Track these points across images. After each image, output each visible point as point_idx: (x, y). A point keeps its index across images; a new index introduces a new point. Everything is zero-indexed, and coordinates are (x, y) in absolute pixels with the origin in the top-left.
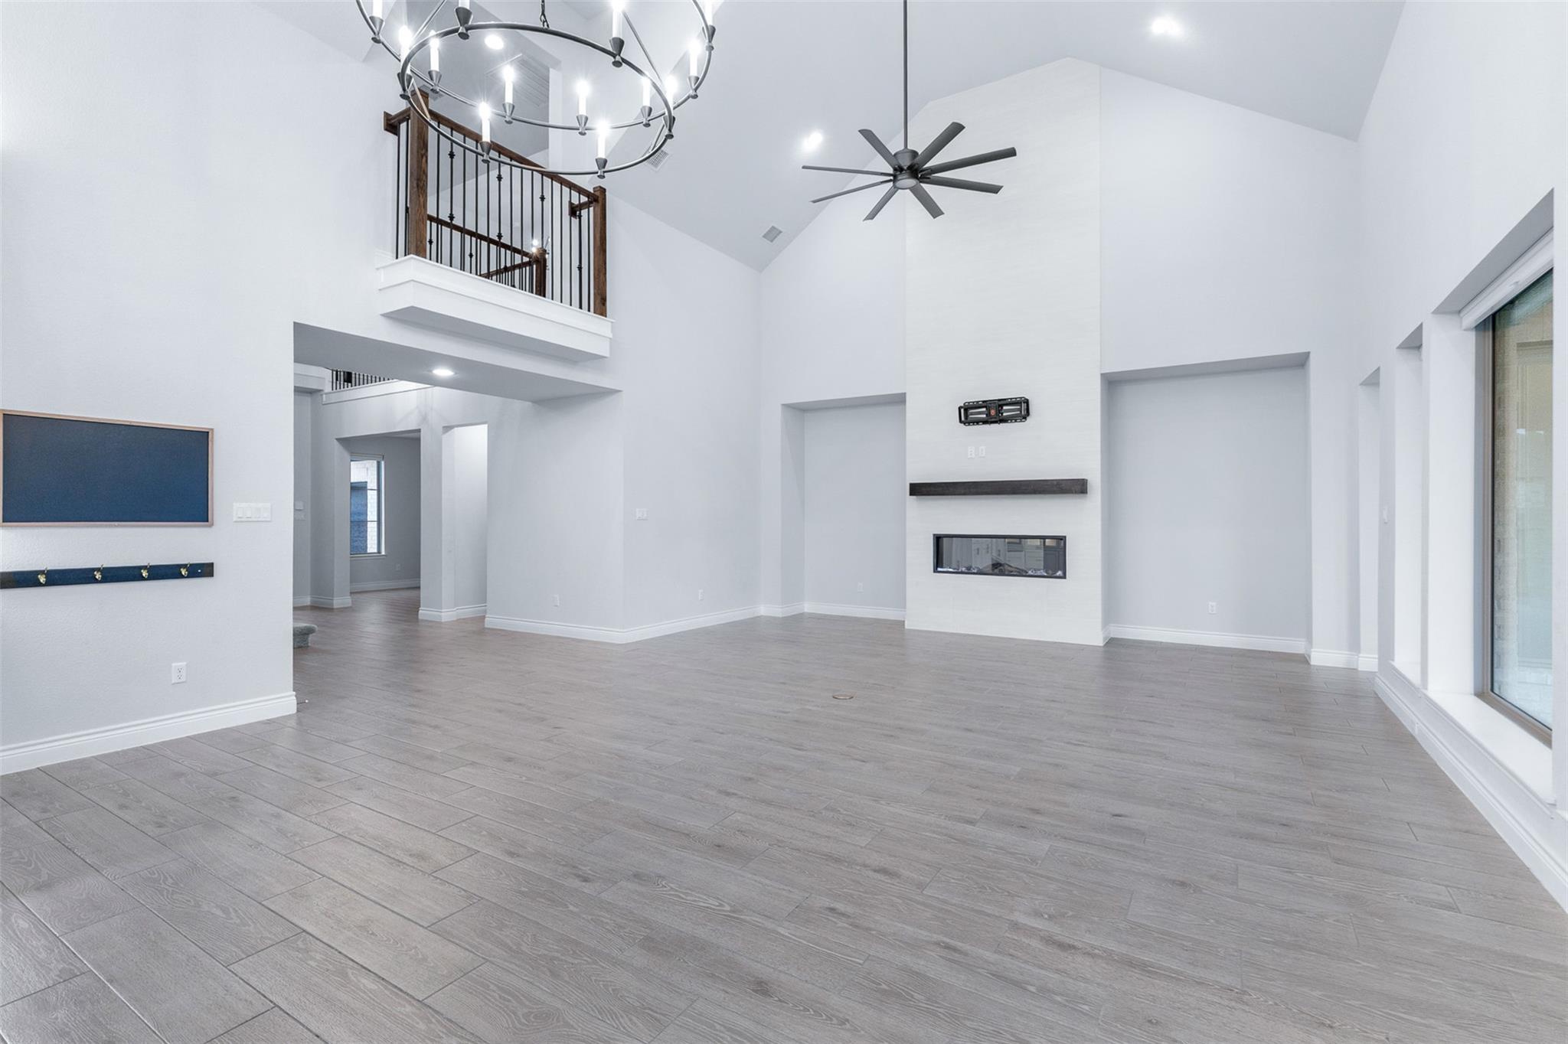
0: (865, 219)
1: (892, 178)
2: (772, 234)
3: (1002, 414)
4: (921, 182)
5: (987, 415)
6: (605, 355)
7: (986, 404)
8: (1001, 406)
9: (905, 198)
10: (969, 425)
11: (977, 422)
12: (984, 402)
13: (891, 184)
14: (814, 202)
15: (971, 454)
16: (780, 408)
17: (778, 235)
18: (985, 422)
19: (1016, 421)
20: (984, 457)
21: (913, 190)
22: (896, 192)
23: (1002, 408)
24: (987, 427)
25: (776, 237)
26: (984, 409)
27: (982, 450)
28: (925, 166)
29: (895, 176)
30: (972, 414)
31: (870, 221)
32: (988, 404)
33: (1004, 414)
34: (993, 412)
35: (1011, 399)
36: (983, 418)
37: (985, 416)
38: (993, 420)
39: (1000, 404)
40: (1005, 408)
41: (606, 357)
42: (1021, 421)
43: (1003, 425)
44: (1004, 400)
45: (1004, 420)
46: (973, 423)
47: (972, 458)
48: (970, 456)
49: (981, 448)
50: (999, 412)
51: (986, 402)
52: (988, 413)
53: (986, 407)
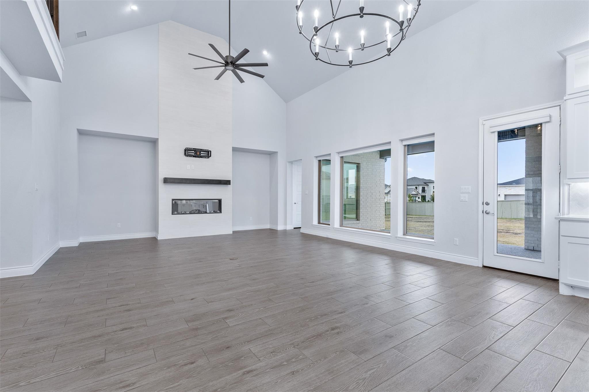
0: (215, 80)
1: (224, 65)
4: (235, 68)
5: (195, 154)
7: (195, 150)
9: (229, 74)
10: (187, 156)
11: (191, 156)
12: (193, 149)
13: (224, 67)
14: (195, 69)
18: (194, 156)
19: (205, 158)
20: (193, 170)
21: (232, 71)
22: (226, 71)
24: (194, 158)
26: (194, 152)
27: (193, 167)
28: (236, 63)
29: (225, 65)
30: (189, 152)
31: (217, 80)
33: (201, 155)
34: (198, 153)
35: (204, 150)
37: (194, 154)
38: (198, 156)
40: (201, 152)
42: (208, 158)
43: (201, 159)
44: (202, 149)
45: (201, 157)
46: (189, 156)
47: (188, 170)
48: (188, 169)
49: (192, 166)
50: (199, 153)
51: (195, 149)
52: (196, 153)
53: (195, 151)
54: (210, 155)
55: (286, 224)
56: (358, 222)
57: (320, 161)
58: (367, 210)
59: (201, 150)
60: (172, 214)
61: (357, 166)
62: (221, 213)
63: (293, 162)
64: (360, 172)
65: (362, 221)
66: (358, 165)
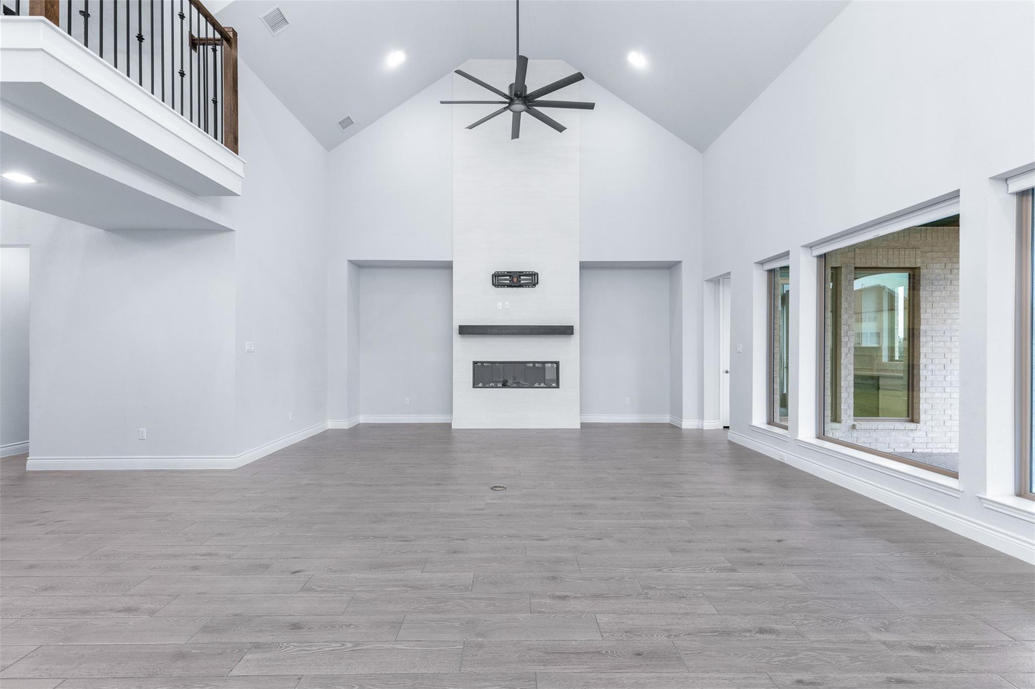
0: (467, 128)
2: (346, 123)
3: (520, 281)
5: (510, 281)
6: (239, 194)
7: (510, 274)
8: (520, 276)
10: (498, 287)
11: (503, 286)
12: (508, 272)
15: (499, 307)
16: (346, 262)
17: (350, 124)
18: (509, 286)
19: (529, 287)
20: (508, 309)
23: (520, 278)
24: (510, 289)
25: (348, 126)
26: (508, 277)
30: (501, 280)
31: (468, 130)
32: (512, 274)
33: (522, 282)
34: (515, 280)
35: (526, 272)
36: (508, 283)
37: (509, 282)
38: (515, 285)
39: (520, 274)
40: (522, 277)
41: (236, 195)
42: (532, 287)
43: (520, 289)
44: (522, 272)
45: (521, 286)
46: (501, 286)
47: (500, 310)
48: (499, 308)
49: (506, 303)
50: (517, 279)
51: (511, 272)
52: (512, 281)
53: (510, 276)
54: (536, 281)
55: (701, 416)
56: (912, 426)
57: (771, 272)
58: (945, 395)
59: (521, 274)
60: (473, 387)
61: (909, 275)
62: (559, 388)
63: (721, 280)
64: (919, 290)
65: (929, 423)
66: (914, 272)
